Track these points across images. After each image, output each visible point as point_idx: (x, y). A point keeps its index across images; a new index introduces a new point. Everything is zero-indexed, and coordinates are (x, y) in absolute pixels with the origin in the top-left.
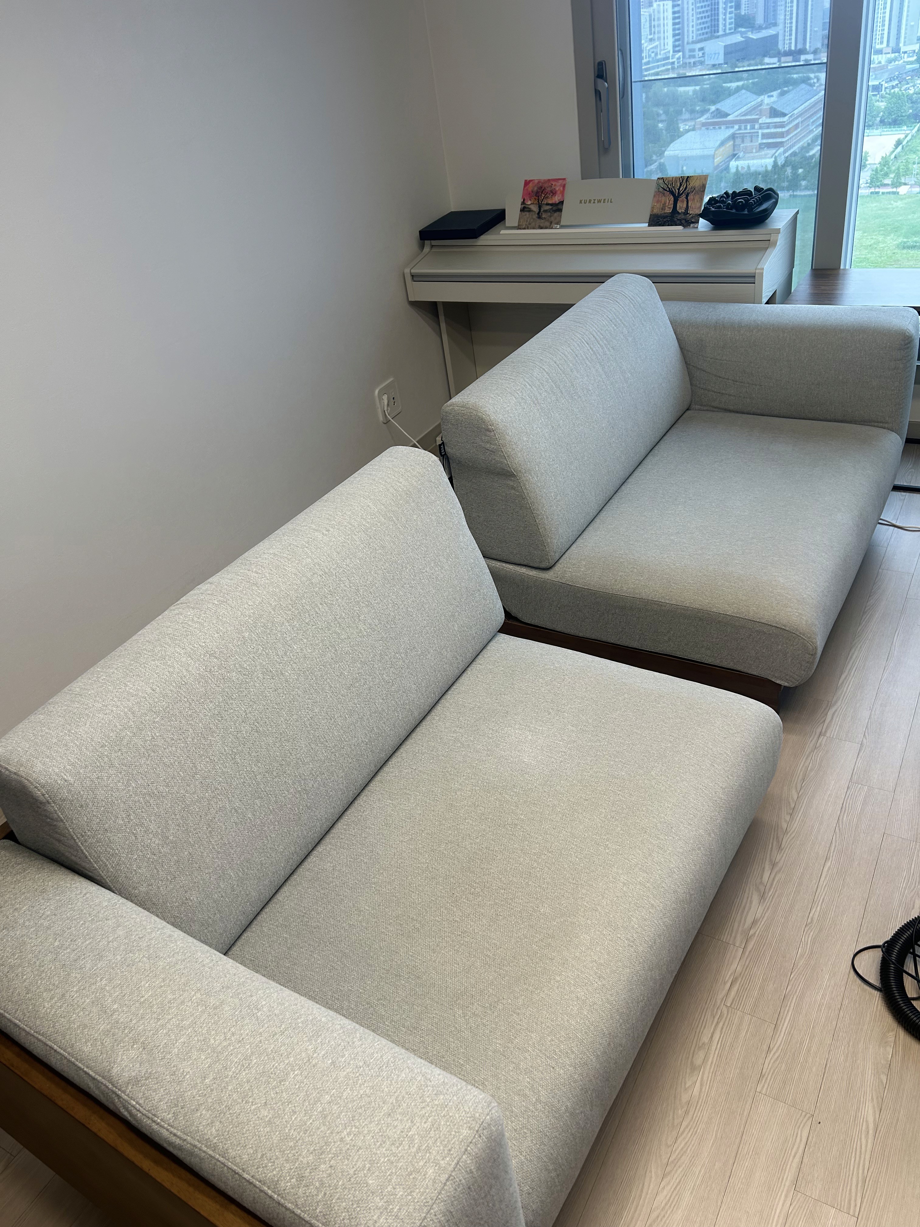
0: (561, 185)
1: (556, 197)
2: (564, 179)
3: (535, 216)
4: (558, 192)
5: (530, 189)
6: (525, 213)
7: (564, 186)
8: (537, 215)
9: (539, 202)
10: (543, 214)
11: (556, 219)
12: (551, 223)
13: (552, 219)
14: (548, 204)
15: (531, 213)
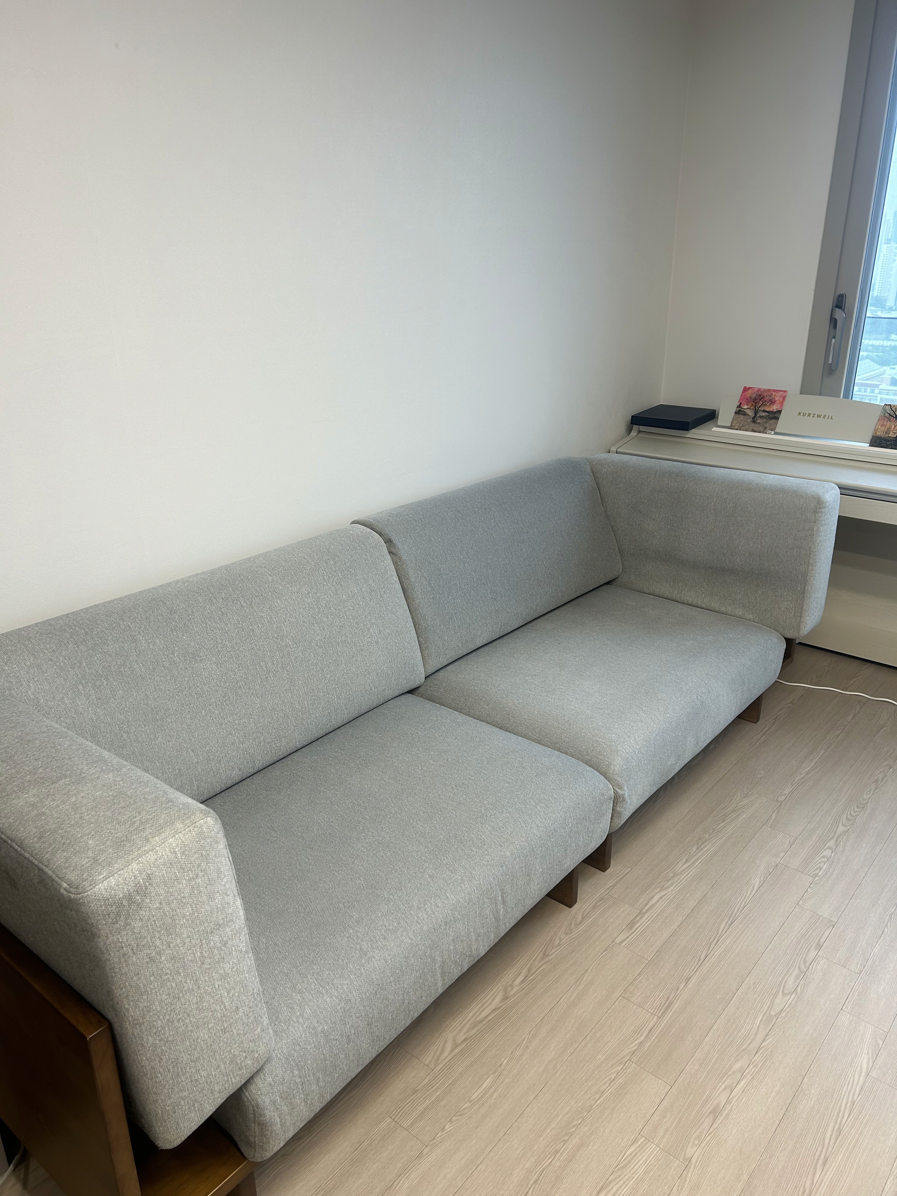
0: (781, 396)
1: (775, 405)
2: (785, 391)
3: (749, 420)
4: (778, 402)
5: (748, 396)
6: (740, 415)
7: (784, 398)
8: (752, 420)
9: (755, 407)
10: (759, 419)
11: (771, 425)
12: (766, 428)
13: (767, 425)
14: (764, 411)
15: (746, 417)
